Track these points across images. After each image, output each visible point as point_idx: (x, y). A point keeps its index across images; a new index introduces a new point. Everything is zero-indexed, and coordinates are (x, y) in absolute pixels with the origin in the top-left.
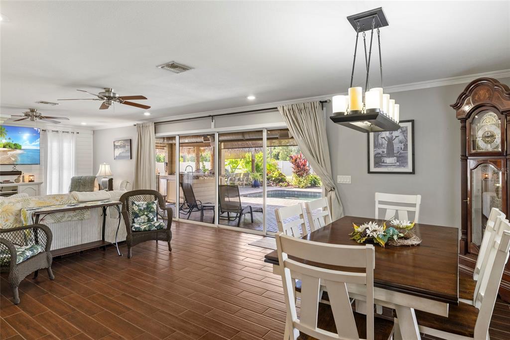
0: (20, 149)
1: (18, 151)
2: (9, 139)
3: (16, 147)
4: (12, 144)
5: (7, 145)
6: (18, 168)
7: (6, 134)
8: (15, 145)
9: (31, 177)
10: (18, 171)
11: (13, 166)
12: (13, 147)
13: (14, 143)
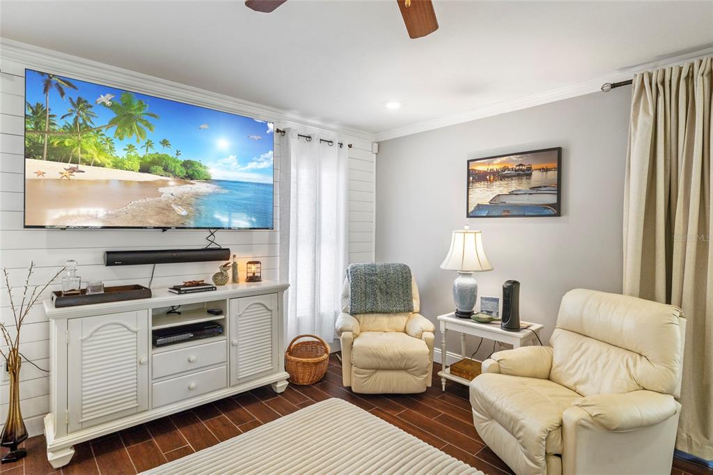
0: (208, 180)
1: (199, 187)
2: (165, 143)
3: (190, 173)
4: (175, 161)
5: (155, 162)
6: (221, 240)
7: (148, 125)
8: (186, 164)
9: (253, 268)
10: (220, 249)
11: (207, 233)
12: (180, 170)
13: (182, 159)
